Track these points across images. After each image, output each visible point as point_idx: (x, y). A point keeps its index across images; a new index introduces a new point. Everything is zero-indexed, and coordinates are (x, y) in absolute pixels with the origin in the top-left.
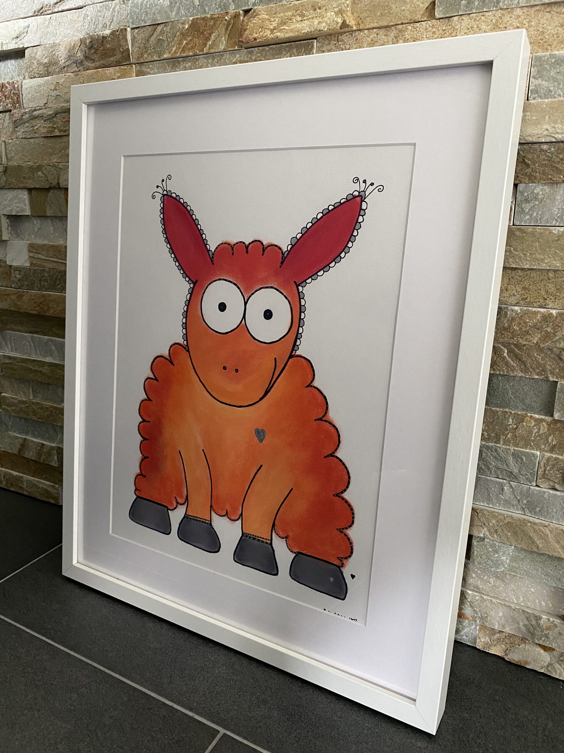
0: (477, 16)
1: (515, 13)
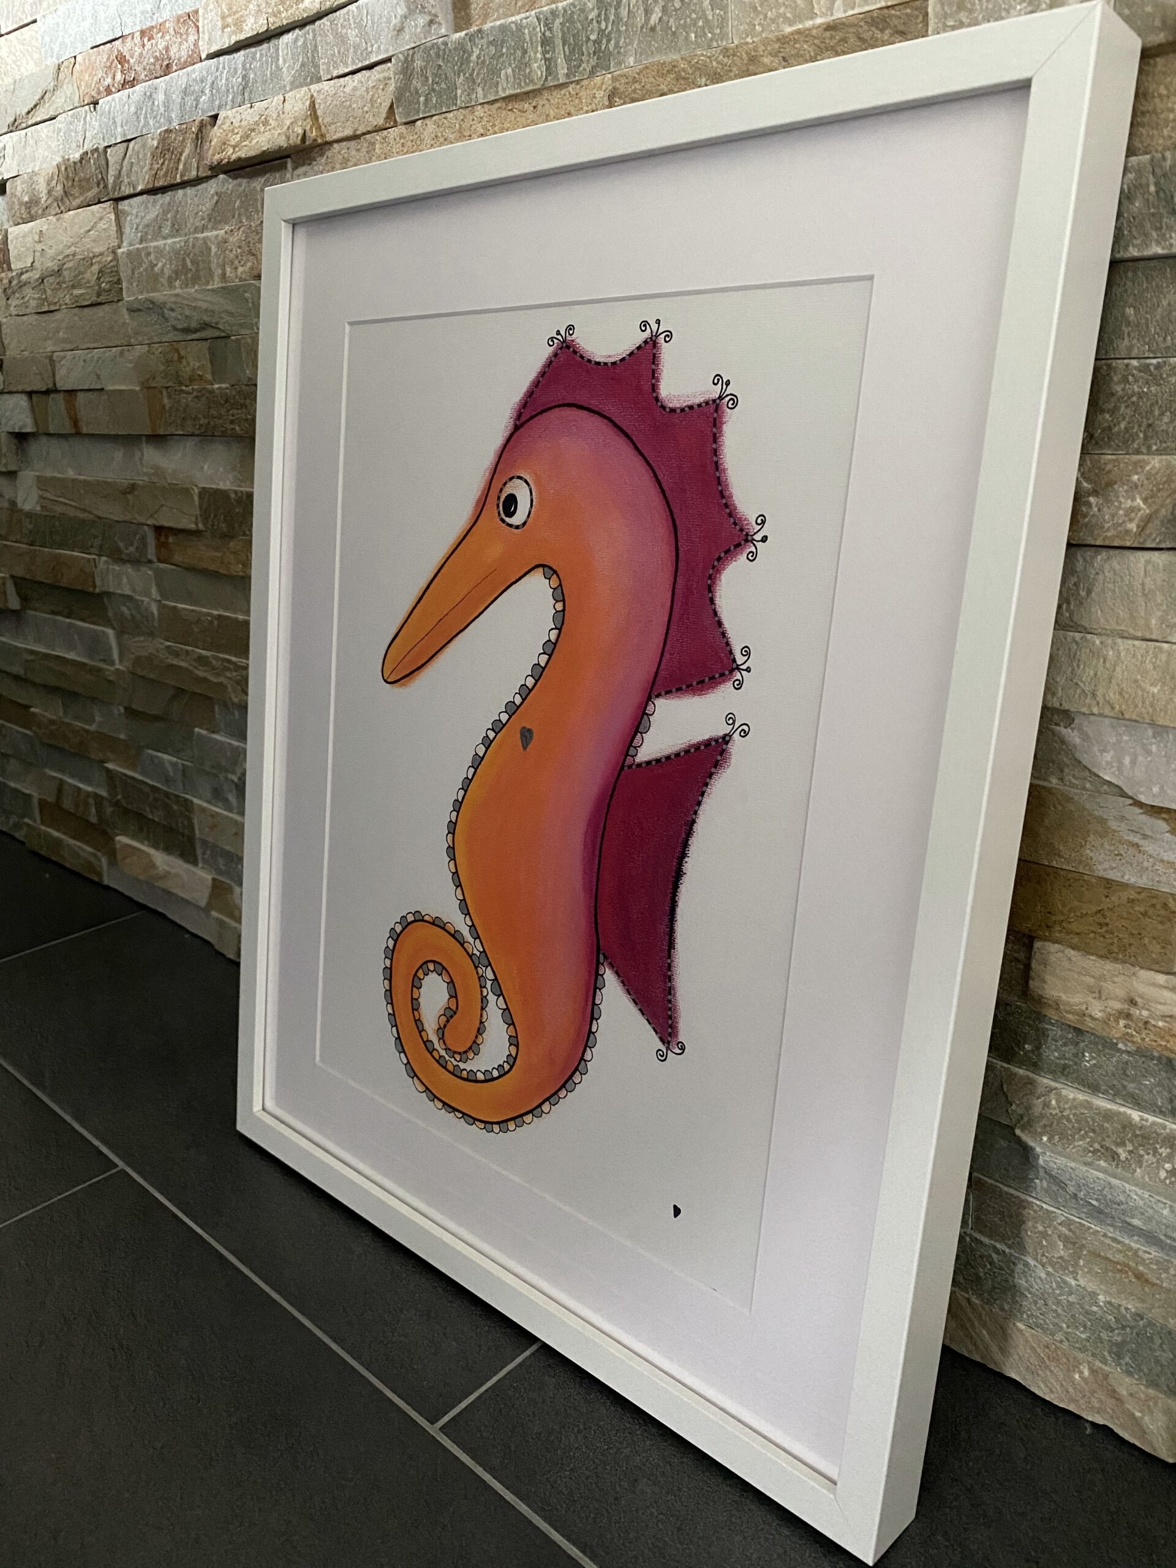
0: (440, 119)
1: (477, 113)
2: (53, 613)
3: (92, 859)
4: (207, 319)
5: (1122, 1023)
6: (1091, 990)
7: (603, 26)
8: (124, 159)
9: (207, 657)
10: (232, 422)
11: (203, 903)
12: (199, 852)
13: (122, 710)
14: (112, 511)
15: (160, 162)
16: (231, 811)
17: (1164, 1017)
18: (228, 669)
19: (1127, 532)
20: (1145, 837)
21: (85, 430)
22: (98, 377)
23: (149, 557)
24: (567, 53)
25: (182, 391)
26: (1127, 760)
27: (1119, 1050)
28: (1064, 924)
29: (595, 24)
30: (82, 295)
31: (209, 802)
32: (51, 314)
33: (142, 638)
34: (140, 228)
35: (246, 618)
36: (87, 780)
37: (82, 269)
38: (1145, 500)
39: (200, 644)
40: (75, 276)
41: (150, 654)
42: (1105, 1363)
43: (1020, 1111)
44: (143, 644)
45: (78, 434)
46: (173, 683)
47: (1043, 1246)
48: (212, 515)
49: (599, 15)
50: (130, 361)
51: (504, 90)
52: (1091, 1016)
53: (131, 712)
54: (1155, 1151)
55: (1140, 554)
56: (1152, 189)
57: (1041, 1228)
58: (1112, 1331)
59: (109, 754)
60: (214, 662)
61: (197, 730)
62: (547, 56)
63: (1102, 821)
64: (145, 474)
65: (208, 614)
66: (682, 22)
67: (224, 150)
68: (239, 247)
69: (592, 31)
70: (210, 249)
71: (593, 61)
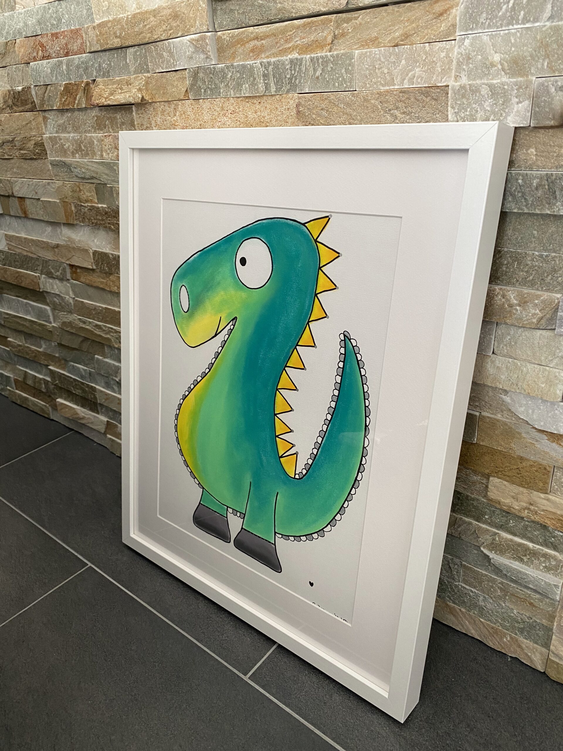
2: (17, 296)
3: (44, 407)
4: (95, 175)
5: (526, 511)
6: (513, 497)
7: (293, 72)
8: (45, 92)
9: (100, 325)
10: (109, 223)
11: (103, 431)
12: (99, 408)
13: (56, 344)
14: (48, 256)
15: (66, 97)
16: (115, 393)
17: (543, 510)
18: (112, 332)
19: (533, 323)
20: (537, 441)
21: (30, 216)
22: (36, 193)
23: (68, 278)
24: (276, 82)
25: (82, 206)
26: (530, 411)
27: (524, 520)
28: (503, 472)
29: (289, 71)
30: (25, 153)
31: (104, 388)
32: (8, 161)
33: (65, 313)
34: (55, 126)
35: (119, 310)
36: (39, 372)
37: (25, 142)
38: (540, 311)
39: (96, 319)
40: (21, 145)
41: (71, 321)
42: (516, 634)
43: (483, 541)
44: (66, 316)
45: (26, 217)
46: (83, 335)
47: (491, 591)
48: (100, 263)
49: (291, 67)
50: (53, 188)
51: (244, 94)
52: (513, 508)
53: (60, 345)
54: (539, 559)
55: (537, 330)
56: (547, 187)
57: (491, 584)
58: (519, 623)
59: (51, 363)
60: (104, 328)
61: (96, 356)
62: (266, 82)
63: (520, 434)
64: (64, 240)
65: (100, 307)
66: (332, 77)
67: (100, 99)
68: (110, 145)
69: (288, 74)
70: (94, 142)
71: (288, 87)
